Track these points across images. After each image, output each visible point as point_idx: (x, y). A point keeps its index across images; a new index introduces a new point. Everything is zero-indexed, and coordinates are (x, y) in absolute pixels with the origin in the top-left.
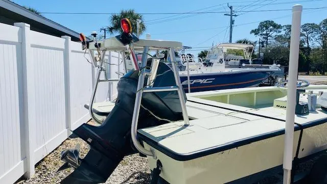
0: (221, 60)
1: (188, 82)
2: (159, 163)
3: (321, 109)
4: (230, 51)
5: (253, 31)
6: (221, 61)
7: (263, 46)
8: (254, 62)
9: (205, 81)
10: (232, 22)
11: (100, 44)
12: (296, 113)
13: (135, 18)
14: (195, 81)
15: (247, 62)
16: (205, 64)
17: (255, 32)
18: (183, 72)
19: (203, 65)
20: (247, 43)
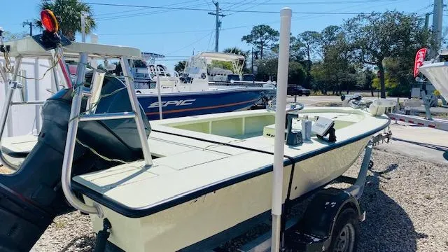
0: (204, 74)
1: (160, 104)
2: (107, 223)
3: (316, 137)
4: (216, 63)
5: (244, 38)
6: (203, 76)
7: (257, 58)
8: (245, 78)
9: (183, 103)
10: (219, 24)
11: (8, 47)
12: (288, 144)
13: (79, 10)
14: (169, 103)
15: (236, 77)
16: (182, 79)
17: (247, 39)
18: (152, 90)
19: (179, 81)
20: (237, 53)
